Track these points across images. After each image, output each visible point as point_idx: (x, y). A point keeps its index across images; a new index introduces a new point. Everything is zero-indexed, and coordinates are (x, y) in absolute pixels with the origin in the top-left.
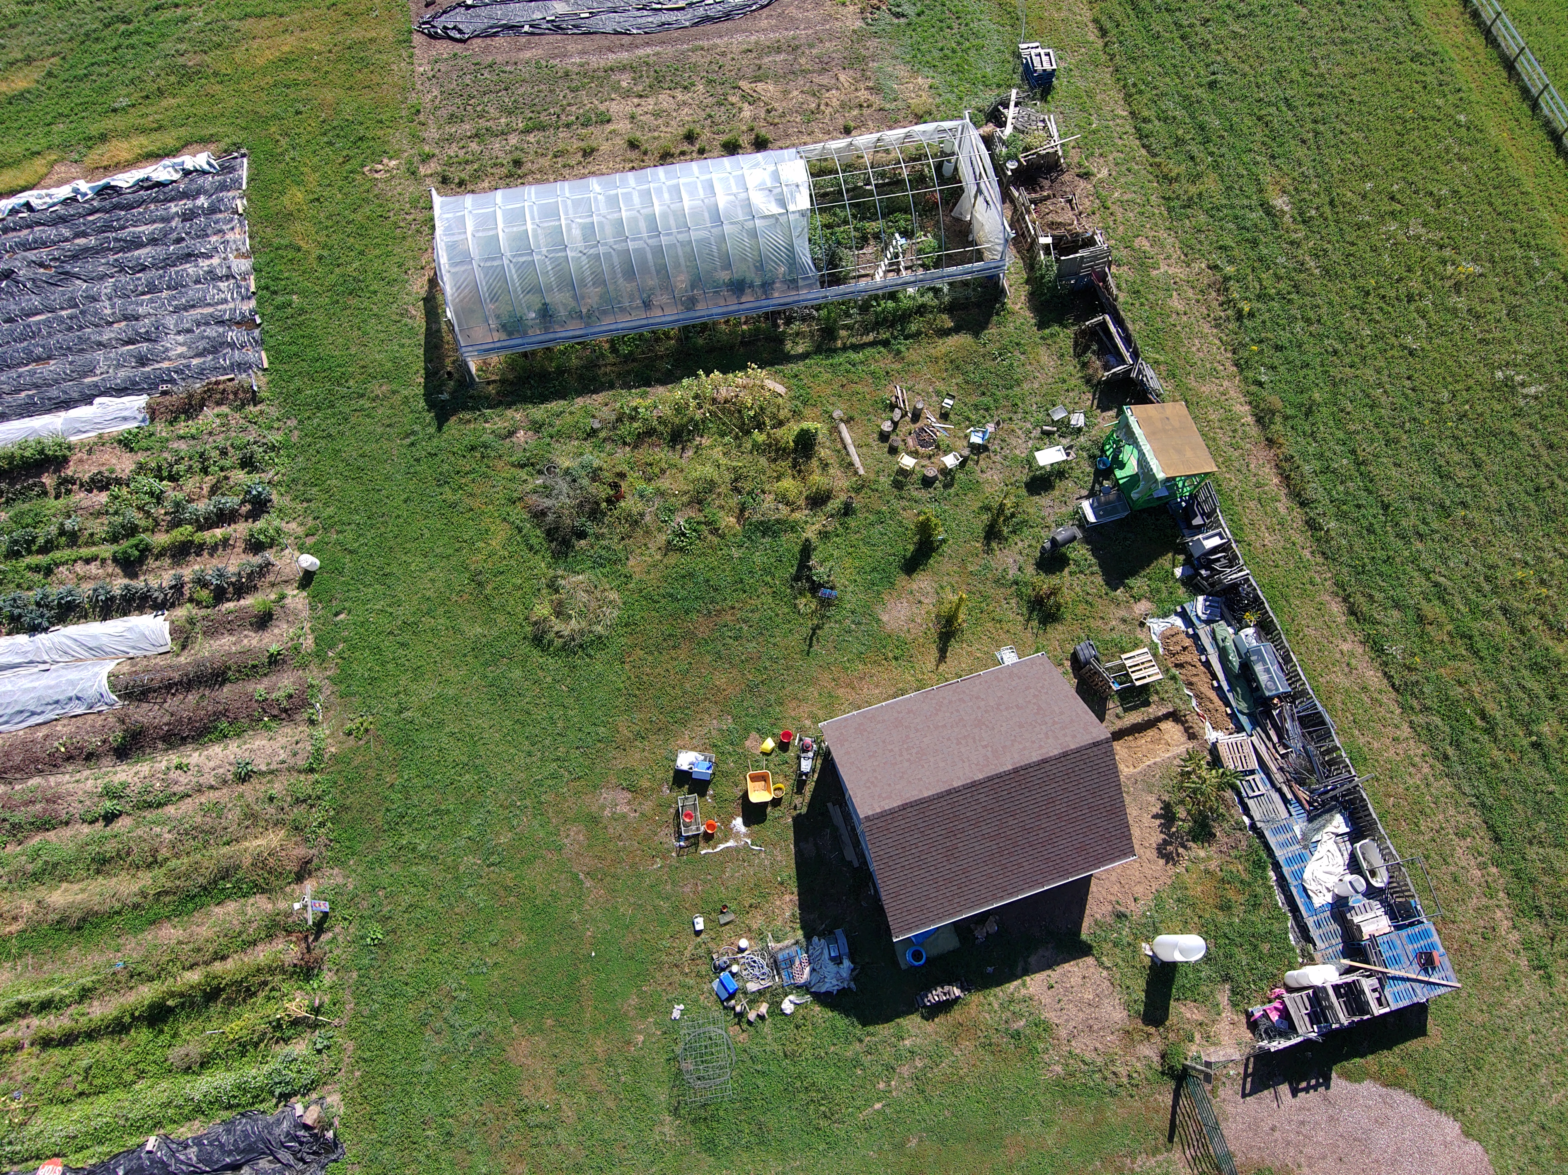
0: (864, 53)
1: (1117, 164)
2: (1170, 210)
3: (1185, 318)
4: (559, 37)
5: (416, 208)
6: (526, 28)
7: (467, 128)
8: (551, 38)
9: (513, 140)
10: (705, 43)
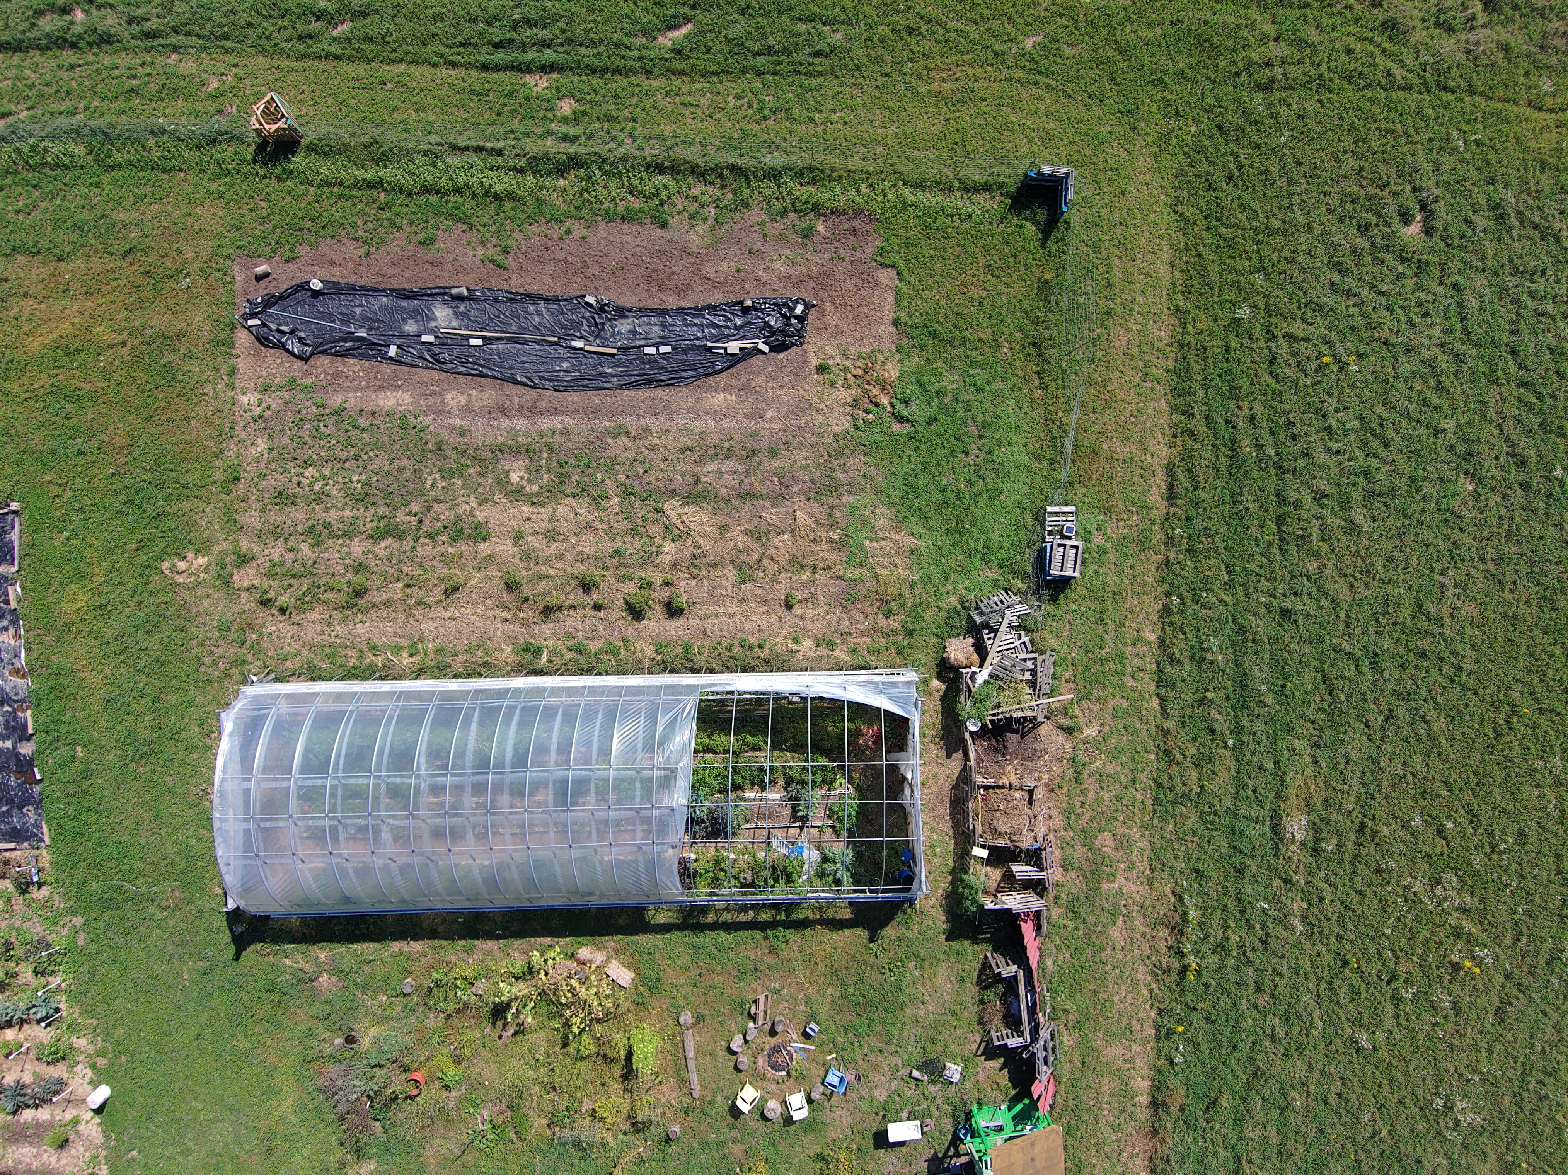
0: (841, 477)
1: (1114, 717)
2: (1156, 801)
3: (1120, 955)
4: (436, 375)
5: (225, 639)
6: (393, 351)
7: (298, 515)
8: (425, 374)
9: (357, 547)
10: (632, 424)
